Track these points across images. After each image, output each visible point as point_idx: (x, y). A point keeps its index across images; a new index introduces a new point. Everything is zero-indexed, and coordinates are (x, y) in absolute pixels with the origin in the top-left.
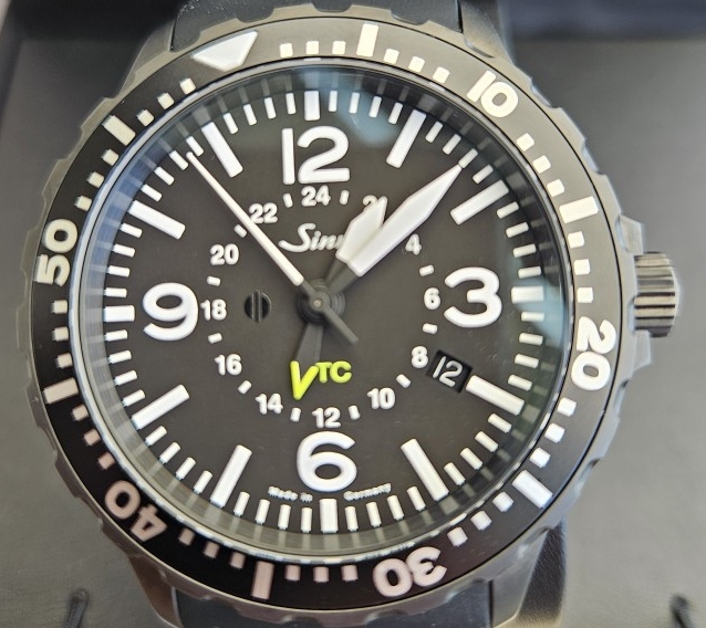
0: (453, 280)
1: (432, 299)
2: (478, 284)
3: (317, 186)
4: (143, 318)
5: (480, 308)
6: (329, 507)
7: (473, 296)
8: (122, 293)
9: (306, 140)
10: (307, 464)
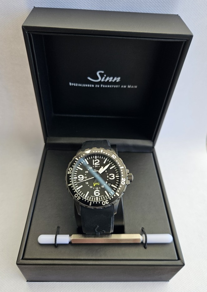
0: (110, 175)
1: (108, 177)
2: (112, 175)
3: (96, 165)
4: (78, 178)
5: (113, 178)
6: (97, 198)
7: (112, 176)
8: (76, 176)
9: (95, 161)
10: (95, 193)
